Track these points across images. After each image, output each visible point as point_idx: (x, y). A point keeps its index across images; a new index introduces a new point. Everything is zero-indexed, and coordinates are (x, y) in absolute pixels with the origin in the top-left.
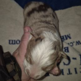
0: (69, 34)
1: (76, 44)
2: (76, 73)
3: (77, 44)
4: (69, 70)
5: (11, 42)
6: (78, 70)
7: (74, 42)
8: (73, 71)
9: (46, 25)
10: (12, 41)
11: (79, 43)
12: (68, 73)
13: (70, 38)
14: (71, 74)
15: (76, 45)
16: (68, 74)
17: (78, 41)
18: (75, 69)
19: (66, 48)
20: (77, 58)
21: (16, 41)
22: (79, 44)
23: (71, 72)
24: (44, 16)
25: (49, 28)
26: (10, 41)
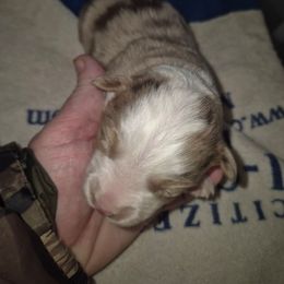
1: (252, 123)
2: (262, 216)
3: (256, 124)
4: (237, 206)
5: (35, 117)
6: (267, 209)
7: (244, 119)
8: (249, 211)
9: (170, 48)
10: (40, 113)
11: (261, 121)
12: (235, 217)
13: (231, 106)
14: (246, 220)
15: (253, 127)
16: (234, 221)
17: (256, 114)
18: (258, 204)
20: (261, 168)
21: (51, 114)
22: (260, 124)
23: (243, 214)
24: (157, 24)
25: (180, 58)
26: (30, 113)
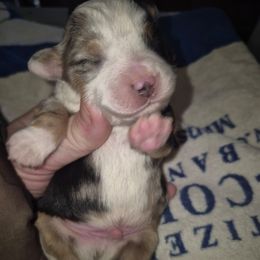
0: (227, 116)
13: (232, 126)
19: (227, 150)
